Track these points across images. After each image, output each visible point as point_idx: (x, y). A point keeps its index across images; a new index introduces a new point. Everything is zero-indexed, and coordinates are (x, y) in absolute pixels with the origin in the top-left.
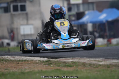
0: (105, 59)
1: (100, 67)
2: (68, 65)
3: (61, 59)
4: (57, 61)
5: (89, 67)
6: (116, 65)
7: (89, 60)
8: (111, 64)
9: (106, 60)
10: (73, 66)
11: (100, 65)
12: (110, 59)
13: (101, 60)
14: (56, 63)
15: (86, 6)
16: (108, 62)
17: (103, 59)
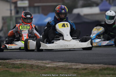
1: (47, 69)
2: (16, 66)
3: (9, 60)
4: (6, 63)
5: (37, 68)
6: (62, 68)
7: (36, 62)
8: (57, 67)
9: (53, 63)
10: (22, 68)
11: (47, 67)
12: (56, 61)
13: (48, 63)
17: (50, 61)
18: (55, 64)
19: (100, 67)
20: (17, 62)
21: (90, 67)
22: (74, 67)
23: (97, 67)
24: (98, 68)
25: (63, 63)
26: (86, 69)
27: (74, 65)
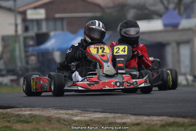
0: (82, 112)
1: (74, 124)
2: (23, 119)
3: (11, 109)
4: (6, 113)
5: (58, 123)
6: (99, 122)
7: (56, 113)
8: (91, 120)
9: (84, 114)
10: (32, 122)
11: (75, 122)
12: (90, 111)
13: (76, 114)
14: (5, 116)
15: (51, 24)
16: (87, 116)
17: (80, 111)
18: (88, 115)
19: (161, 120)
20: (25, 113)
21: (146, 120)
22: (119, 121)
23: (157, 120)
24: (159, 122)
25: (101, 114)
26: (138, 124)
27: (119, 118)
